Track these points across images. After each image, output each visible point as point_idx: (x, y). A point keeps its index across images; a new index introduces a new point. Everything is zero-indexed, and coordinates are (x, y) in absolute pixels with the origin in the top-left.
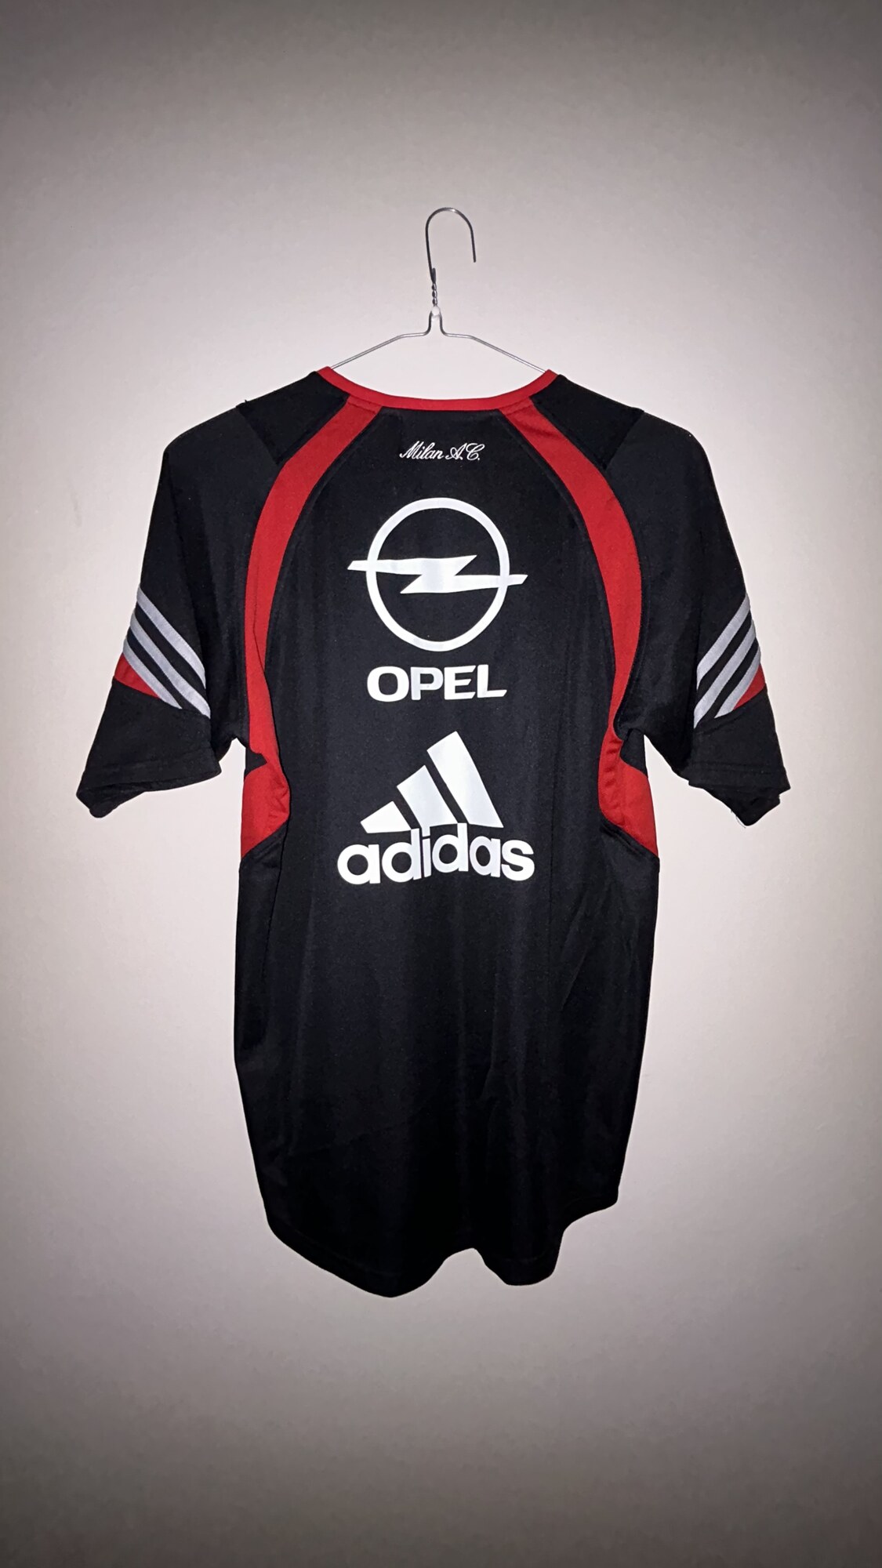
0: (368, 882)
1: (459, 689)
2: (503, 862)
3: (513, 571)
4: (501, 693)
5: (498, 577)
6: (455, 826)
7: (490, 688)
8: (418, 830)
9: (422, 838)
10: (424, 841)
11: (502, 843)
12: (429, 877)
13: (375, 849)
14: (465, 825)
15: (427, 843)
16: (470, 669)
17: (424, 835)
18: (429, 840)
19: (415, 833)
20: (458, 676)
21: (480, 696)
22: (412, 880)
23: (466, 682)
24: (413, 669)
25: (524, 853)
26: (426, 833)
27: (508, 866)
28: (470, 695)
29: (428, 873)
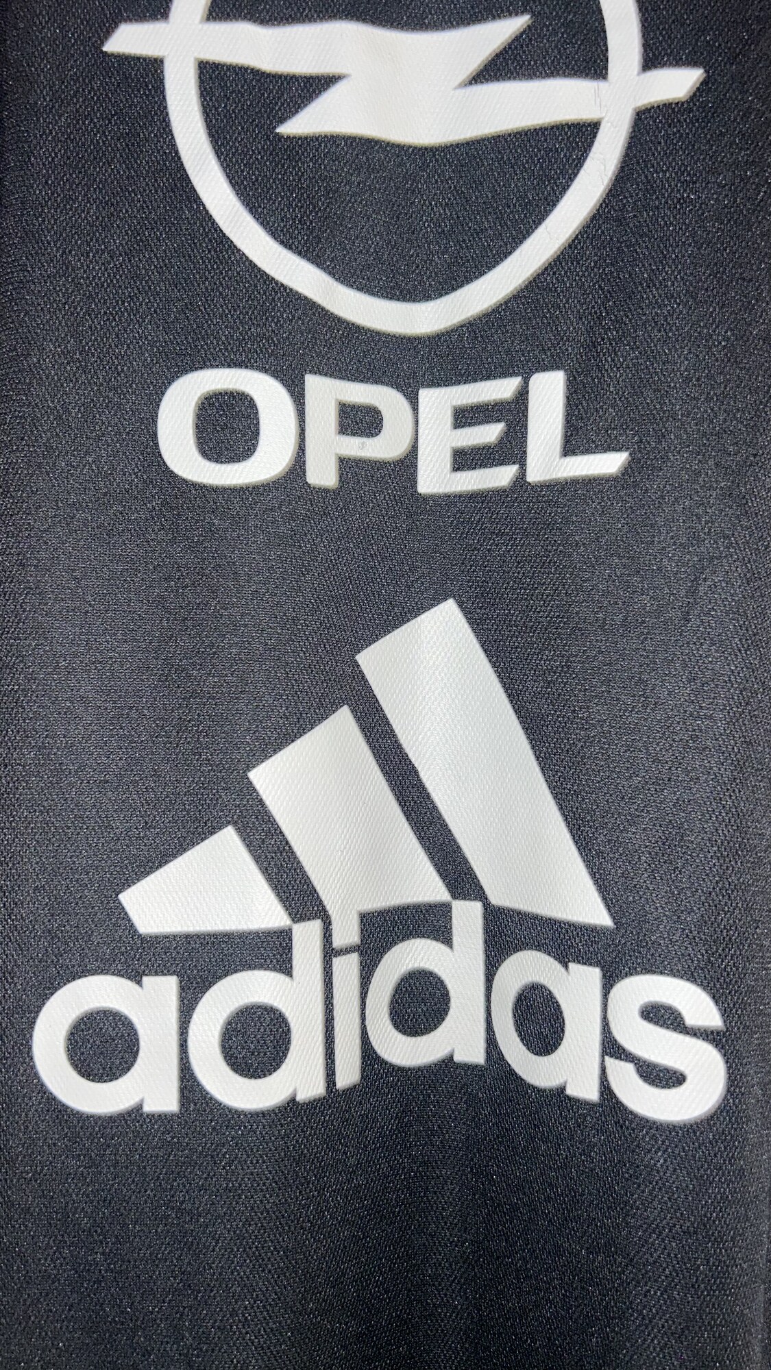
0: (139, 1108)
1: (464, 460)
2: (611, 1048)
3: (651, 60)
4: (609, 463)
5: (601, 84)
6: (443, 911)
7: (571, 446)
8: (315, 926)
9: (330, 952)
10: (337, 962)
11: (608, 985)
12: (353, 1088)
13: (165, 988)
14: (477, 907)
15: (347, 969)
16: (502, 389)
17: (338, 941)
18: (354, 958)
19: (307, 937)
20: (465, 417)
21: (533, 476)
22: (292, 1101)
23: (490, 433)
24: (313, 383)
25: (690, 1021)
26: (347, 932)
27: (630, 1068)
28: (501, 477)
29: (348, 1074)
